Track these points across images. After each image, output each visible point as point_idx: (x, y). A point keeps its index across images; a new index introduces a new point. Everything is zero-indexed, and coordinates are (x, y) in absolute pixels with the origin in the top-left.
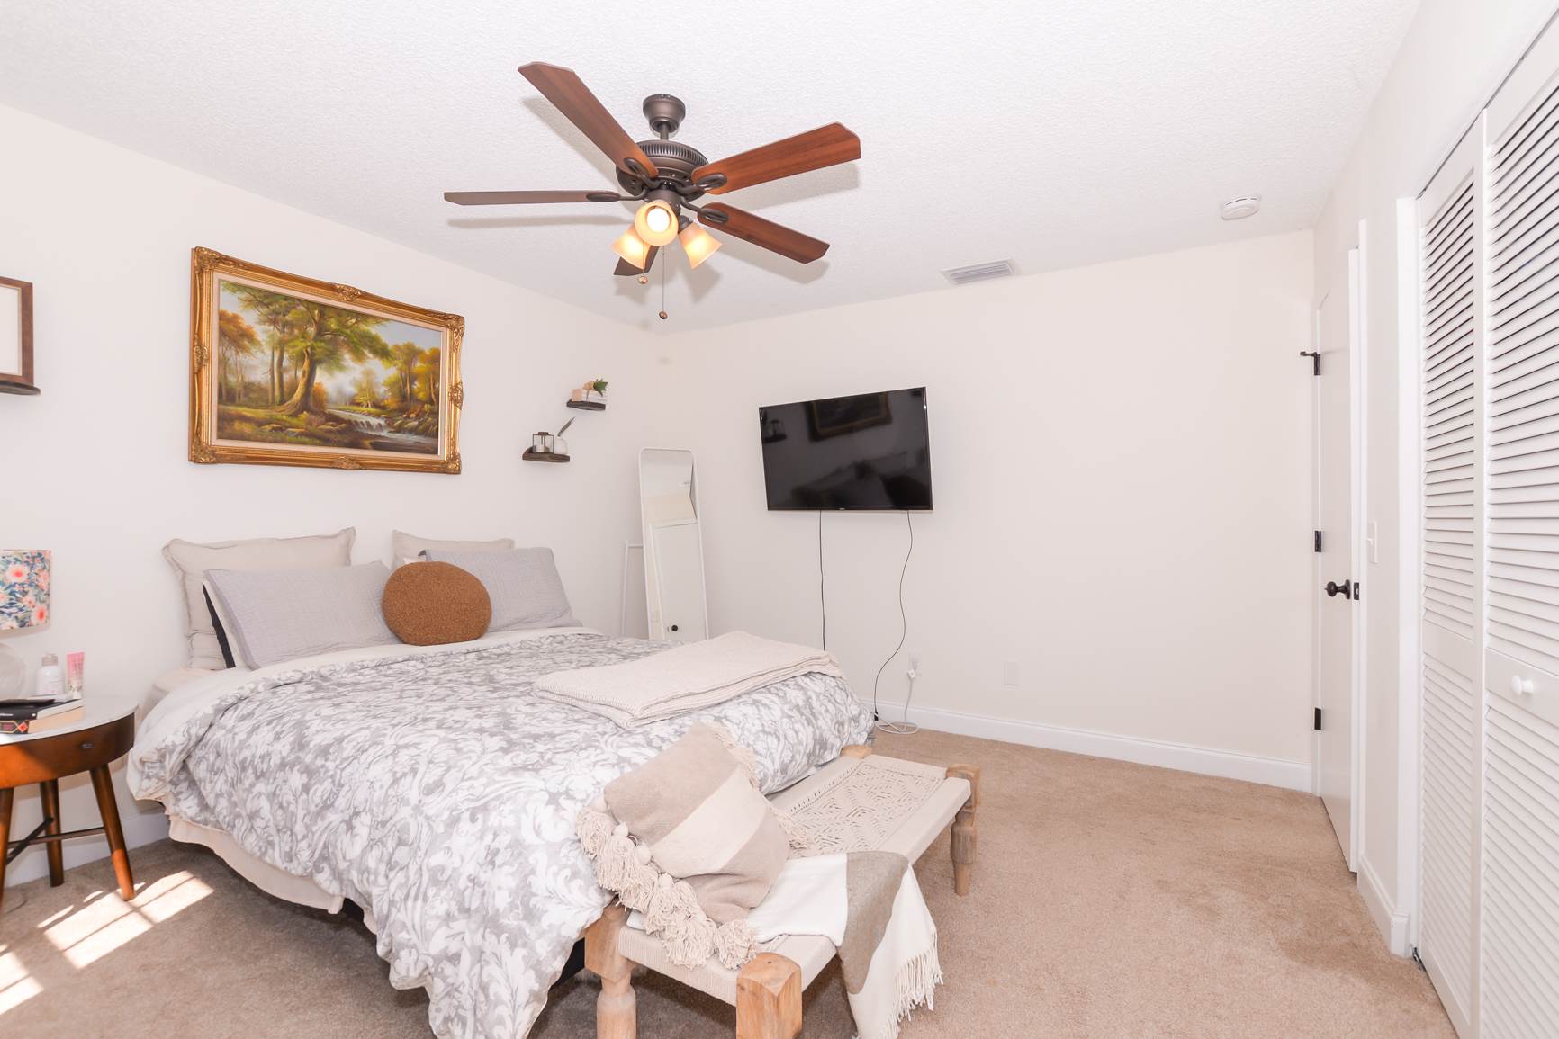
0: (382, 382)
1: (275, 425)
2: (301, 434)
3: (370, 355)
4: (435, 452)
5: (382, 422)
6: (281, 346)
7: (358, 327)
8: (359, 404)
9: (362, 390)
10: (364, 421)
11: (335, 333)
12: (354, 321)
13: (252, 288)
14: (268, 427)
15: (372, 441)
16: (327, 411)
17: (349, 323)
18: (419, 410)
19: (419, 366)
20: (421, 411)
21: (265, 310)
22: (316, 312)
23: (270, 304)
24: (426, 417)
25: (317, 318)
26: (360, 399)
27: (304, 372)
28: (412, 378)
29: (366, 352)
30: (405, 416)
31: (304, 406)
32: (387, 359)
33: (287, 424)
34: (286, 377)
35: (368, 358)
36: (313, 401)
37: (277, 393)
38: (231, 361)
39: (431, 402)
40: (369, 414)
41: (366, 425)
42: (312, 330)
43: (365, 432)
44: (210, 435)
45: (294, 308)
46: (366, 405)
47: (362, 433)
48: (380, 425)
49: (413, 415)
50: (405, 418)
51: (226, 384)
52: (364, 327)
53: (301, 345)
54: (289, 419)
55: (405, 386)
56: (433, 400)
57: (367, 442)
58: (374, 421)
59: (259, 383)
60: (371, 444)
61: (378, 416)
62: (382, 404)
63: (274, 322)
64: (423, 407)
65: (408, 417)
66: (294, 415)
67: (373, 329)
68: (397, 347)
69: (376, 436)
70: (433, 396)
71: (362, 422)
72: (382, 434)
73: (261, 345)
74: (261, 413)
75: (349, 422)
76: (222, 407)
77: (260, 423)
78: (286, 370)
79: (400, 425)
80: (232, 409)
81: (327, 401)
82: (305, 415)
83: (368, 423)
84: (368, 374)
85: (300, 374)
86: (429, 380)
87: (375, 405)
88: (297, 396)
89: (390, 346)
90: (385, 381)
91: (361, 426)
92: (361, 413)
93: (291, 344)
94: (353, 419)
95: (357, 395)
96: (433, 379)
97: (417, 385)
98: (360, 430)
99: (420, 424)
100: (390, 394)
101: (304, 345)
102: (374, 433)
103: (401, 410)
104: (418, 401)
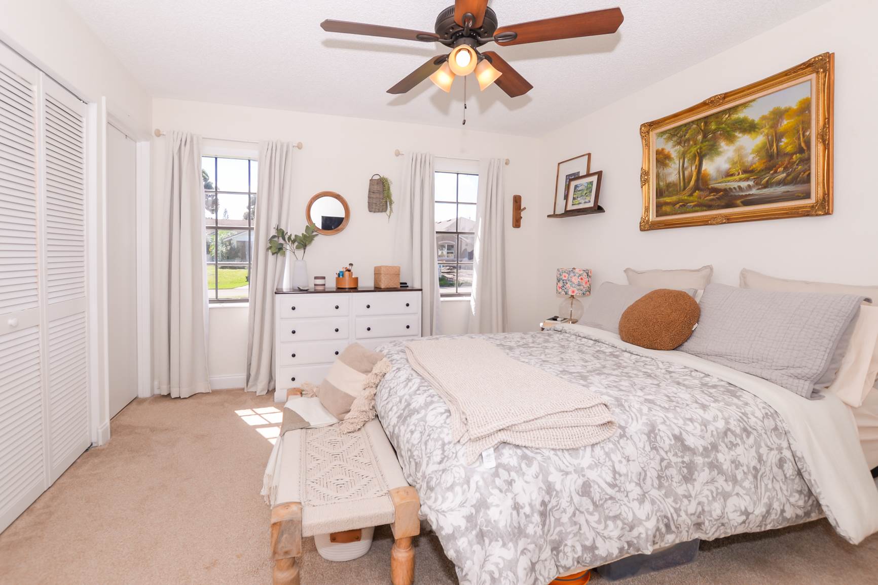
0: (750, 151)
1: (681, 204)
2: (695, 206)
3: (740, 135)
4: (807, 196)
5: (751, 183)
6: (683, 156)
7: (730, 119)
8: (732, 175)
9: (734, 163)
10: (736, 186)
11: (714, 132)
12: (727, 116)
13: (669, 130)
14: (678, 206)
15: (742, 200)
16: (710, 187)
17: (724, 119)
18: (786, 162)
19: (786, 123)
20: (789, 163)
21: (675, 139)
22: (702, 124)
23: (678, 134)
24: (795, 166)
25: (703, 128)
26: (733, 171)
27: (696, 166)
28: (778, 137)
29: (737, 134)
30: (772, 172)
31: (697, 188)
32: (754, 131)
33: (687, 201)
34: (686, 173)
35: (739, 137)
36: (702, 182)
37: (682, 184)
38: (661, 175)
39: (801, 151)
40: (740, 180)
41: (738, 189)
42: (700, 137)
43: (737, 194)
44: (652, 217)
45: (690, 129)
46: (737, 173)
47: (735, 196)
48: (749, 186)
49: (781, 169)
50: (772, 174)
51: (659, 187)
52: (735, 116)
53: (694, 150)
54: (688, 198)
55: (771, 146)
56: (804, 150)
57: (739, 202)
58: (744, 184)
59: (673, 182)
60: (742, 202)
61: (747, 179)
62: (751, 169)
63: (679, 143)
64: (792, 158)
65: (776, 172)
66: (691, 195)
67: (741, 115)
68: (764, 118)
69: (746, 196)
70: (803, 145)
71: (735, 188)
72: (751, 193)
73: (674, 159)
74: (674, 198)
75: (725, 190)
76: (658, 200)
77: (674, 204)
78: (686, 169)
79: (767, 181)
80: (662, 200)
81: (710, 180)
82: (697, 193)
83: (739, 187)
84: (738, 150)
85: (694, 168)
86: (798, 132)
87: (745, 172)
88: (692, 183)
89: (757, 120)
90: (753, 149)
91: (734, 190)
92: (735, 181)
93: (689, 151)
94: (727, 187)
95: (730, 169)
96: (803, 129)
97: (784, 140)
98: (732, 194)
99: (788, 175)
100: (758, 158)
101: (695, 149)
102: (744, 194)
103: (768, 169)
104: (786, 154)
